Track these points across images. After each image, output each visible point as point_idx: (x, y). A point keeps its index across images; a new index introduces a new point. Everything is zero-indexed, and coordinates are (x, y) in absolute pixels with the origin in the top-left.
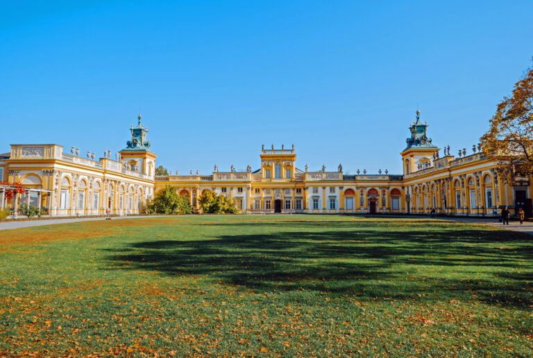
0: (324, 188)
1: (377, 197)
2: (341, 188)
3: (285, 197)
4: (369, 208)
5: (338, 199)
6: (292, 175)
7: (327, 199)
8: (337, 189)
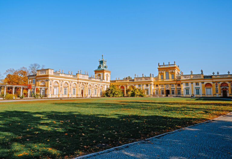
0: (192, 83)
1: (228, 88)
2: (203, 83)
3: (171, 89)
4: (222, 94)
5: (201, 89)
6: (175, 77)
7: (194, 89)
8: (200, 84)
